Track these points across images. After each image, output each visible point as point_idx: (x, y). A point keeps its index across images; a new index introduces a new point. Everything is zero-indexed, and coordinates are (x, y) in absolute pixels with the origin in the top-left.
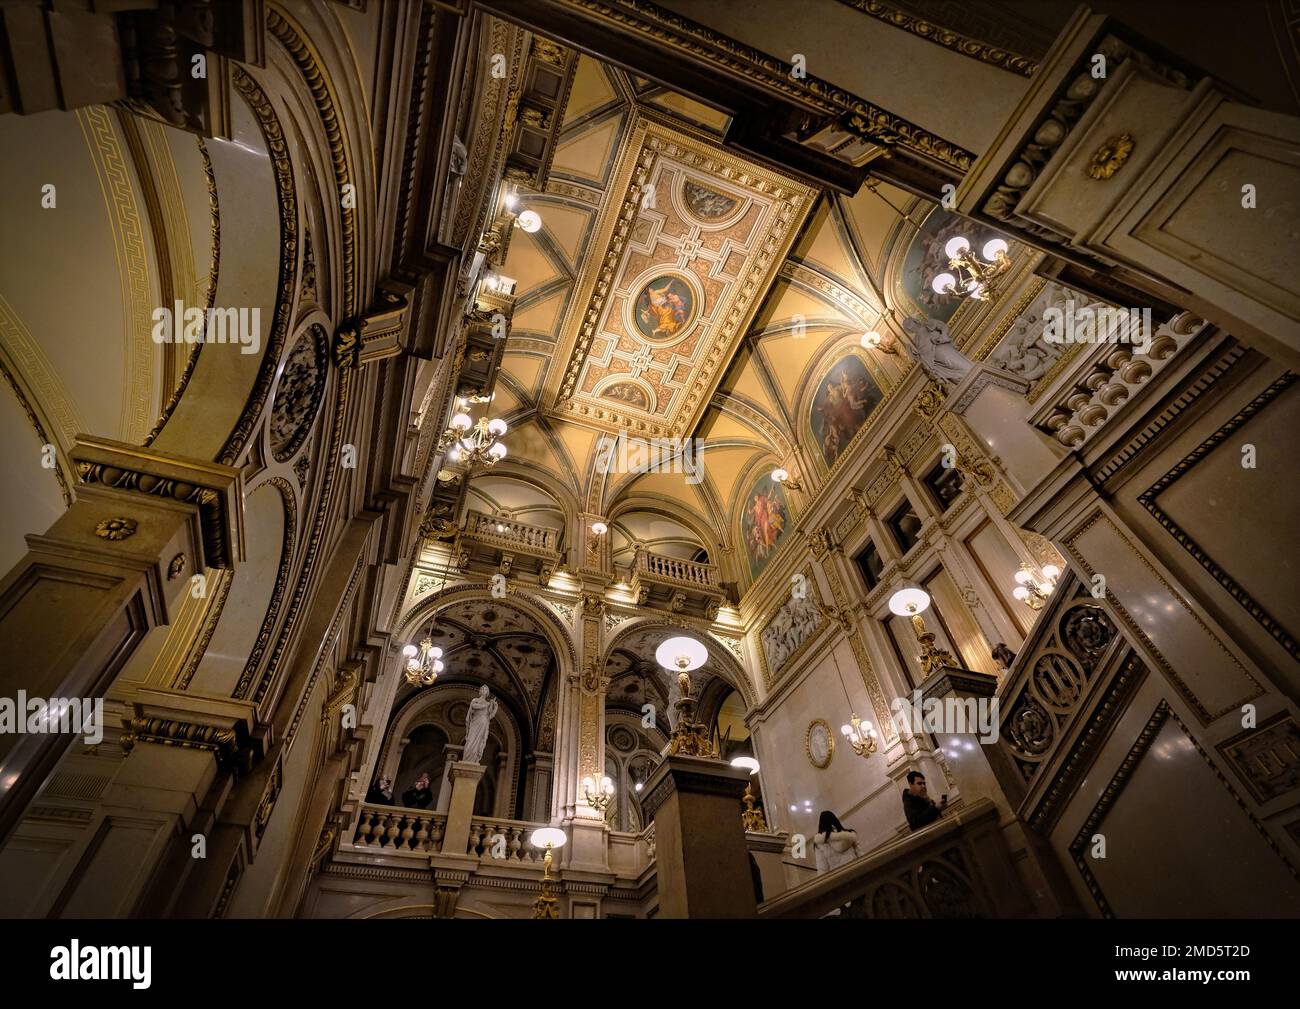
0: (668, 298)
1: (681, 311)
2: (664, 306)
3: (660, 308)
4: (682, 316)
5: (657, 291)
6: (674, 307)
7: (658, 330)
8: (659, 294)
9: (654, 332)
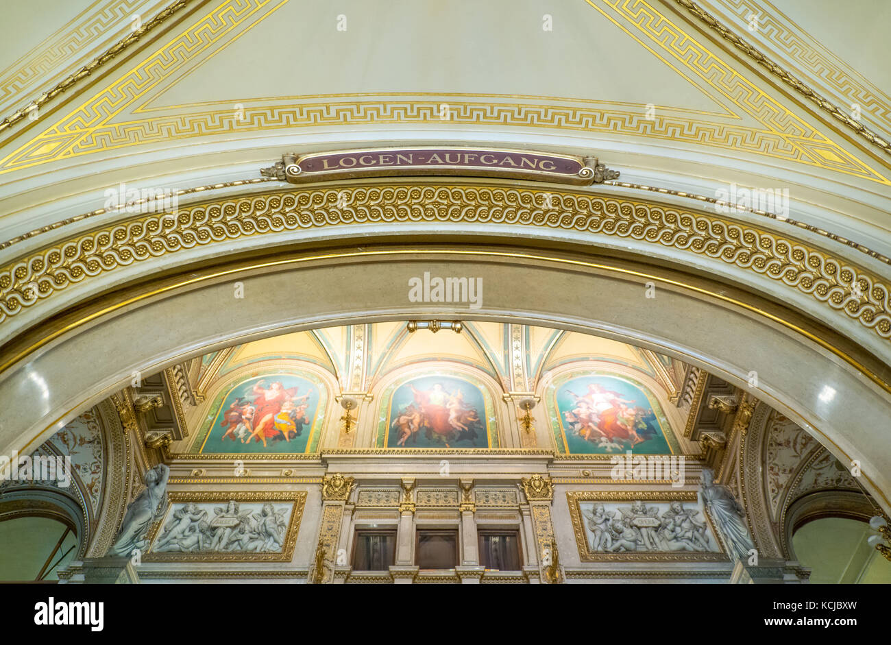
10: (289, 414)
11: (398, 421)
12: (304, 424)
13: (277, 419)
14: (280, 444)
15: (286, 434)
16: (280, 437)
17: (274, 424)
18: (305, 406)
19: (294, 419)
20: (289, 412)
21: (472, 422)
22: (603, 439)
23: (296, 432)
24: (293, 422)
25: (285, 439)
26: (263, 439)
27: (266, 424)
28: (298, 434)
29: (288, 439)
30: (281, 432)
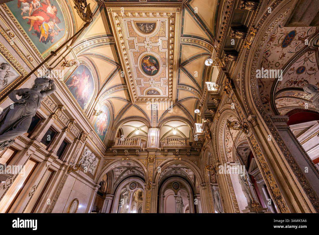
0: (151, 69)
1: (145, 67)
2: (150, 67)
3: (151, 66)
4: (144, 65)
5: (154, 70)
6: (147, 67)
7: (148, 58)
8: (154, 69)
9: (149, 58)
10: (49, 29)
11: (74, 77)
12: (51, 41)
13: (44, 24)
14: (36, 38)
15: (41, 36)
16: (38, 34)
17: (41, 25)
18: (57, 34)
19: (49, 33)
20: (50, 28)
21: (86, 98)
22: (99, 129)
23: (46, 40)
24: (48, 34)
25: (39, 38)
26: (32, 26)
27: (38, 20)
28: (45, 42)
29: (40, 39)
30: (41, 32)
